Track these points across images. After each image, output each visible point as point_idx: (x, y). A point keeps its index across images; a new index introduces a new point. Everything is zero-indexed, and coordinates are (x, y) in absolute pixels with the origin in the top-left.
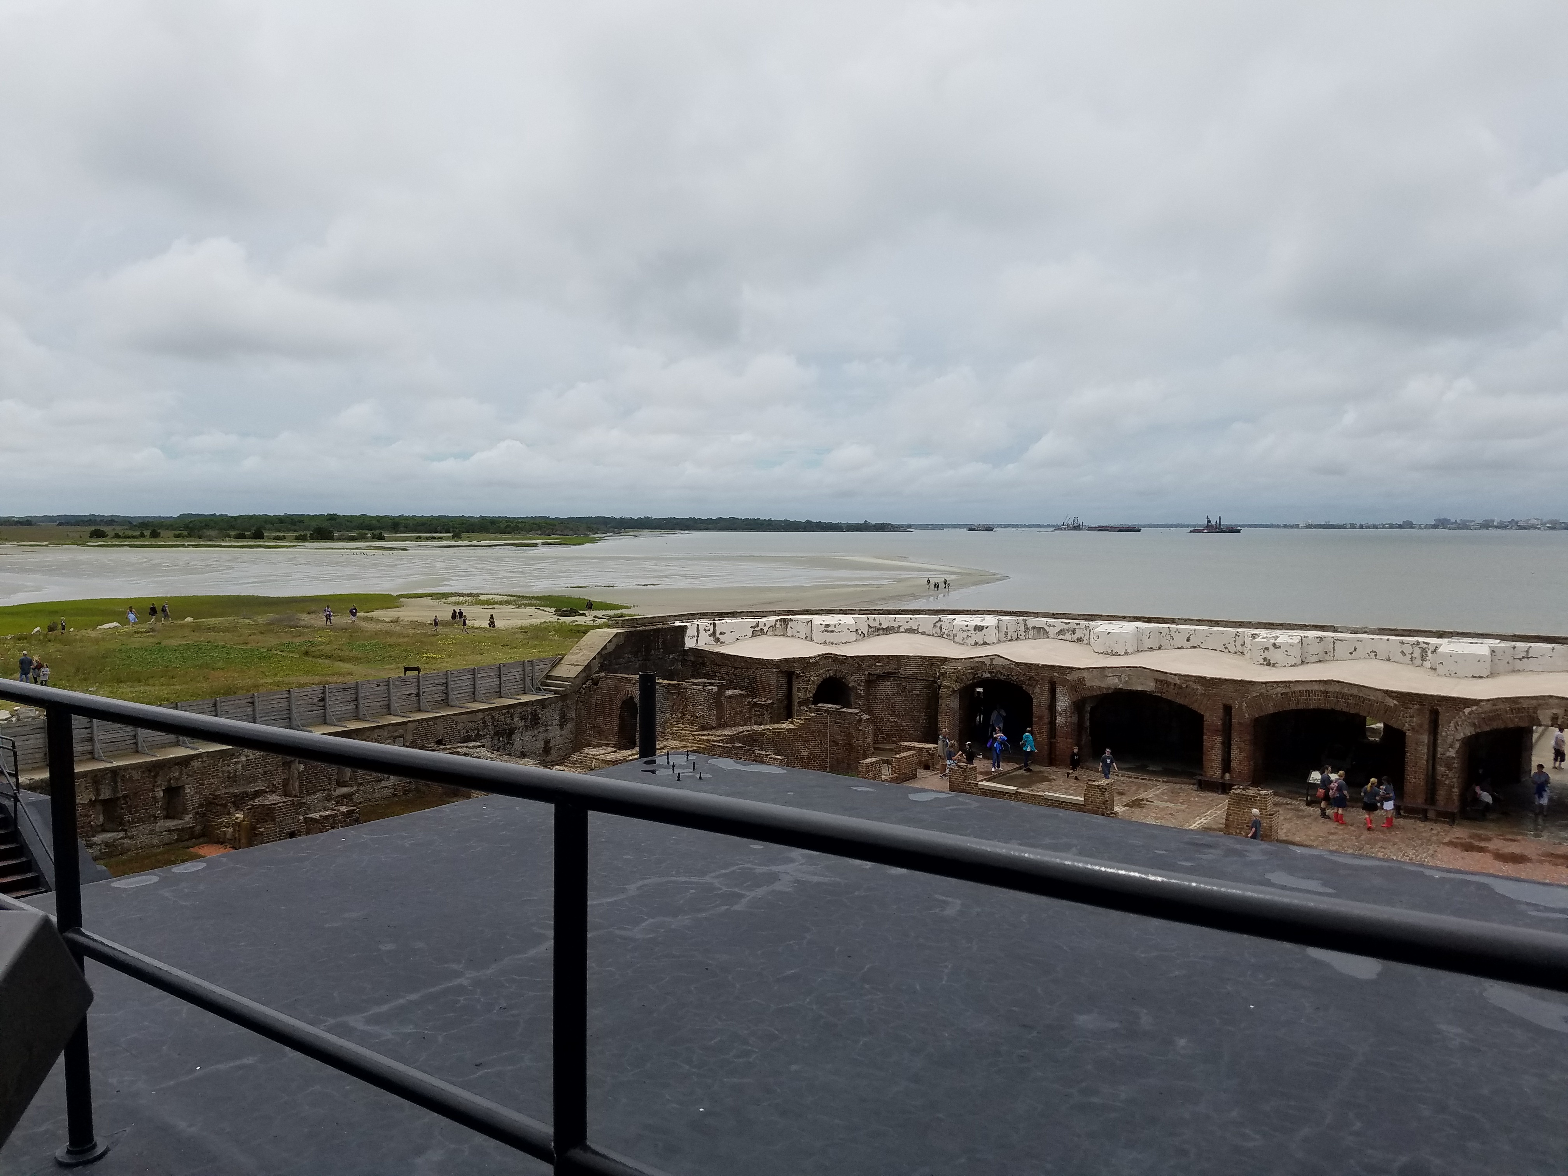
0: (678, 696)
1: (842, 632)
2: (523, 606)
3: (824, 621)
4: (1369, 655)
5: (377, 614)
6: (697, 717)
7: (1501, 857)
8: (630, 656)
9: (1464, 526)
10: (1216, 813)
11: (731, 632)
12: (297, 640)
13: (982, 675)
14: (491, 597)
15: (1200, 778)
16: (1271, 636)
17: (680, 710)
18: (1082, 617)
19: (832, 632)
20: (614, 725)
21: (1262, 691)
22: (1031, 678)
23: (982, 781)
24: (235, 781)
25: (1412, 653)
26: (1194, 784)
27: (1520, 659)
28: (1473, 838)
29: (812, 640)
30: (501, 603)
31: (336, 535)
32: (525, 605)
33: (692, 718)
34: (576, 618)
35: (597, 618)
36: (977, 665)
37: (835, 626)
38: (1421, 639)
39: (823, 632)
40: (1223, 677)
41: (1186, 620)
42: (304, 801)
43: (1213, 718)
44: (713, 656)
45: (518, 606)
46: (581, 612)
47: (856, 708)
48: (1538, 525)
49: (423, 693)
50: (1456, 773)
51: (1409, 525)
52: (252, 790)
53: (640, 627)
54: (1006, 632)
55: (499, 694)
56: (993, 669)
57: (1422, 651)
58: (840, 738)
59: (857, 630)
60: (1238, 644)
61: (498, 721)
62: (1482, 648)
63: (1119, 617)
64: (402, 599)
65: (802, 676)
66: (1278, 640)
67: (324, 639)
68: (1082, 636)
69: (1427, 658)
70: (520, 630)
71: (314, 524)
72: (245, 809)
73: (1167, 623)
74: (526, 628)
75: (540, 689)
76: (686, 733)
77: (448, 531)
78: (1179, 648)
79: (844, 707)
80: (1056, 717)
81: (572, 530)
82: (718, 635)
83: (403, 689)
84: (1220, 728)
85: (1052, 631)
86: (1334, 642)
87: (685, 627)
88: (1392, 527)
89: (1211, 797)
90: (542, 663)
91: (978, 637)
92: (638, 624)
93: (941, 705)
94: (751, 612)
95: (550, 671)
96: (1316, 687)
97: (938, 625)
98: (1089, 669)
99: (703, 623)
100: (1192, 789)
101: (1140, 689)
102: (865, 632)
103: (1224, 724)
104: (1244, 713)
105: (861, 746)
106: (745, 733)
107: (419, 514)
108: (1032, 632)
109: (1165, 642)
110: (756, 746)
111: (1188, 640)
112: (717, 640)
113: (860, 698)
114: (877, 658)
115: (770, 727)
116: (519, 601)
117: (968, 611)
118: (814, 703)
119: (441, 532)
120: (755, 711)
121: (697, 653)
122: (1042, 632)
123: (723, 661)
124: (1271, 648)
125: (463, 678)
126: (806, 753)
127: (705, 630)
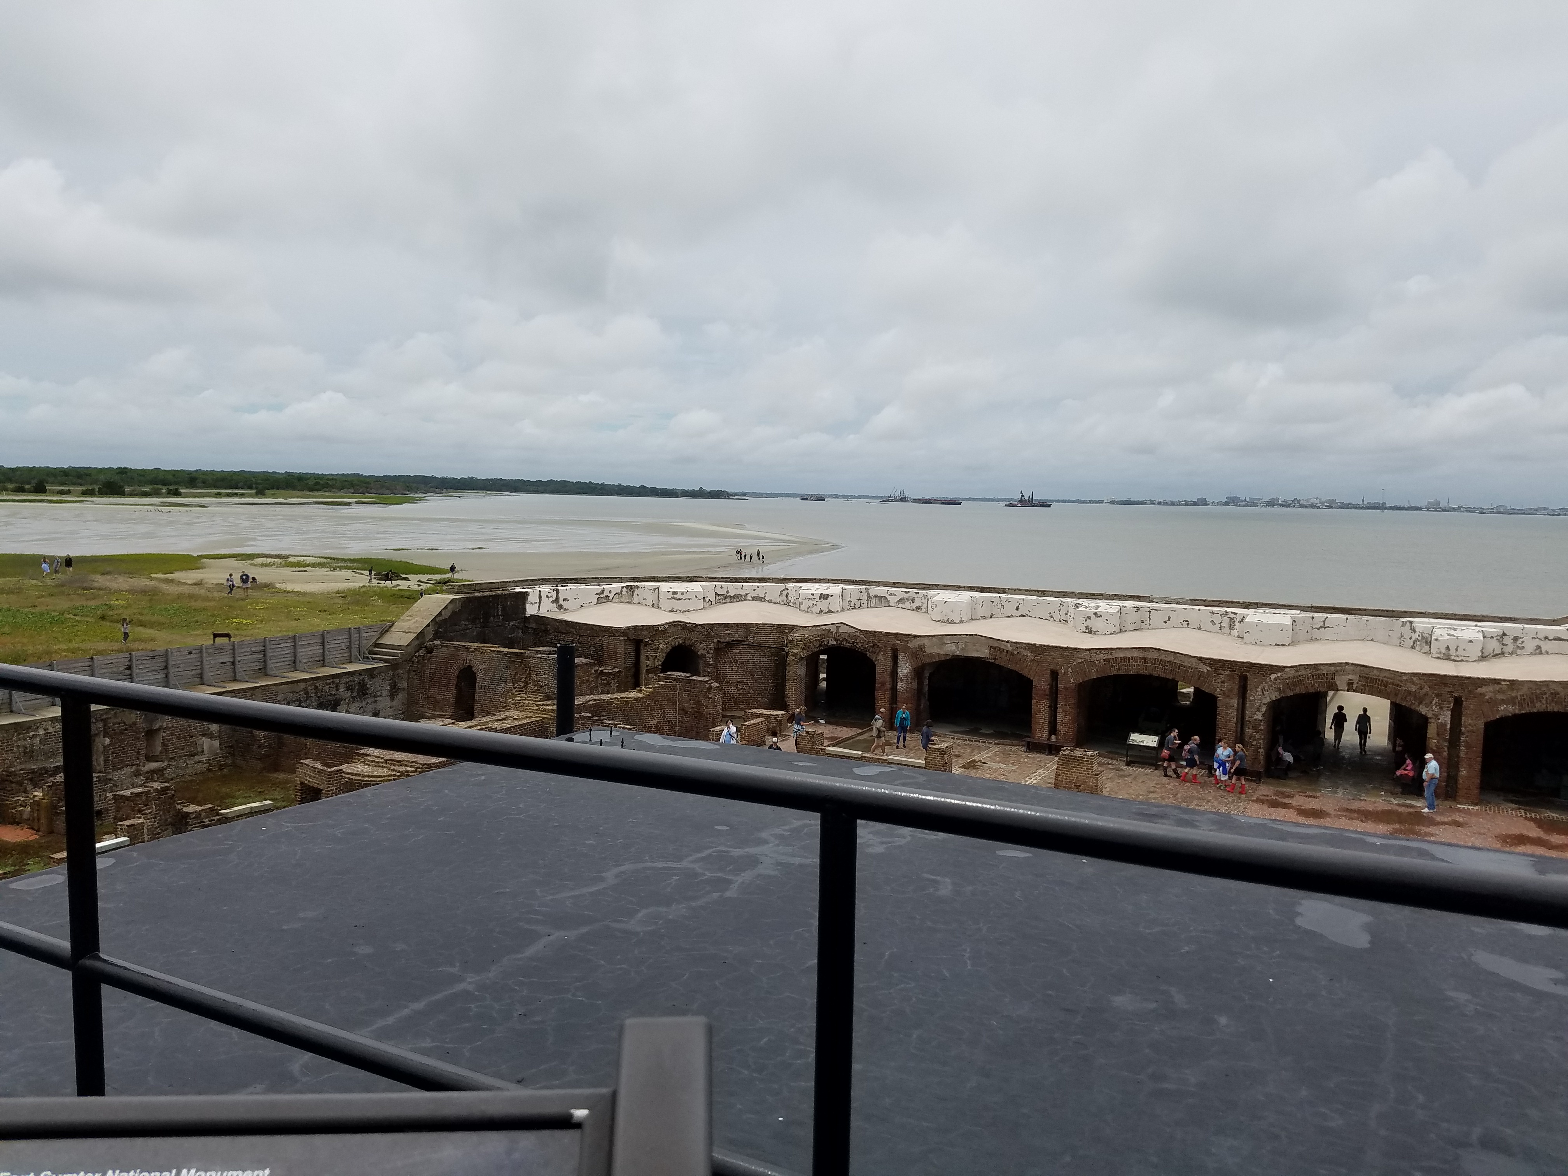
0: (520, 666)
1: (689, 599)
2: (338, 569)
3: (671, 588)
4: (1182, 625)
5: (176, 575)
6: (541, 687)
7: (1302, 812)
8: (467, 623)
9: (1252, 504)
10: (1044, 773)
11: (575, 599)
12: (93, 603)
13: (828, 643)
14: (302, 558)
15: (1029, 739)
16: (1093, 605)
17: (523, 680)
18: (920, 587)
19: (679, 599)
20: (450, 695)
21: (1086, 657)
22: (874, 645)
23: (828, 746)
24: (32, 756)
25: (1221, 623)
26: (1023, 746)
27: (1318, 629)
28: (1278, 796)
29: (658, 608)
30: (313, 565)
31: (127, 489)
32: (341, 568)
33: (536, 688)
34: (399, 582)
35: (422, 582)
36: (824, 632)
37: (683, 594)
38: (1229, 610)
39: (670, 599)
40: (1051, 644)
41: (1015, 590)
42: (110, 777)
43: (1041, 683)
44: (557, 624)
45: (332, 569)
46: (403, 576)
47: (704, 676)
48: (1317, 504)
49: (239, 661)
50: (1262, 734)
51: (1203, 502)
52: (53, 766)
53: (477, 592)
54: (850, 601)
55: (323, 663)
56: (839, 637)
57: (1230, 621)
58: (690, 706)
59: (704, 598)
60: (1063, 612)
61: (322, 692)
62: (1285, 618)
63: (954, 586)
64: (204, 560)
65: (650, 644)
66: (1099, 610)
67: (121, 602)
68: (920, 604)
69: (1235, 627)
70: (338, 595)
71: (102, 477)
72: (45, 787)
73: (999, 593)
74: (343, 592)
75: (368, 658)
76: (529, 703)
77: (250, 488)
78: (1009, 617)
79: (693, 675)
80: (897, 683)
81: (388, 489)
82: (561, 602)
83: (218, 657)
84: (1047, 692)
85: (893, 600)
86: (1150, 612)
87: (527, 594)
88: (1187, 503)
89: (1039, 757)
90: (370, 630)
91: (823, 605)
92: (475, 590)
93: (789, 672)
94: (596, 578)
95: (379, 638)
96: (1136, 654)
97: (785, 593)
98: (928, 636)
99: (546, 589)
100: (1021, 751)
101: (975, 655)
102: (713, 600)
103: (1051, 688)
104: (1070, 679)
105: (710, 714)
106: (592, 702)
107: (218, 469)
108: (873, 601)
109: (996, 611)
110: (603, 716)
111: (1017, 609)
112: (560, 607)
113: (709, 665)
114: (726, 626)
115: (619, 696)
116: (334, 563)
117: (813, 579)
118: (664, 670)
119: (242, 488)
120: (601, 680)
121: (539, 620)
122: (883, 601)
123: (568, 628)
124: (1093, 616)
125: (282, 645)
126: (655, 722)
127: (547, 596)
